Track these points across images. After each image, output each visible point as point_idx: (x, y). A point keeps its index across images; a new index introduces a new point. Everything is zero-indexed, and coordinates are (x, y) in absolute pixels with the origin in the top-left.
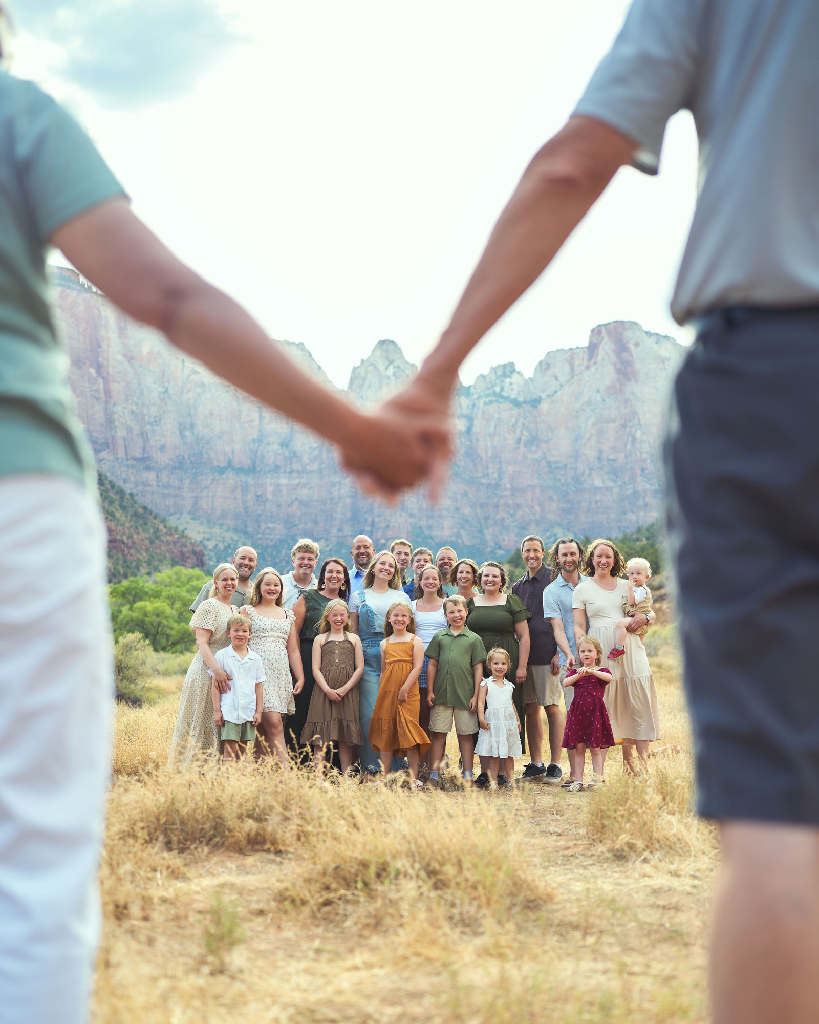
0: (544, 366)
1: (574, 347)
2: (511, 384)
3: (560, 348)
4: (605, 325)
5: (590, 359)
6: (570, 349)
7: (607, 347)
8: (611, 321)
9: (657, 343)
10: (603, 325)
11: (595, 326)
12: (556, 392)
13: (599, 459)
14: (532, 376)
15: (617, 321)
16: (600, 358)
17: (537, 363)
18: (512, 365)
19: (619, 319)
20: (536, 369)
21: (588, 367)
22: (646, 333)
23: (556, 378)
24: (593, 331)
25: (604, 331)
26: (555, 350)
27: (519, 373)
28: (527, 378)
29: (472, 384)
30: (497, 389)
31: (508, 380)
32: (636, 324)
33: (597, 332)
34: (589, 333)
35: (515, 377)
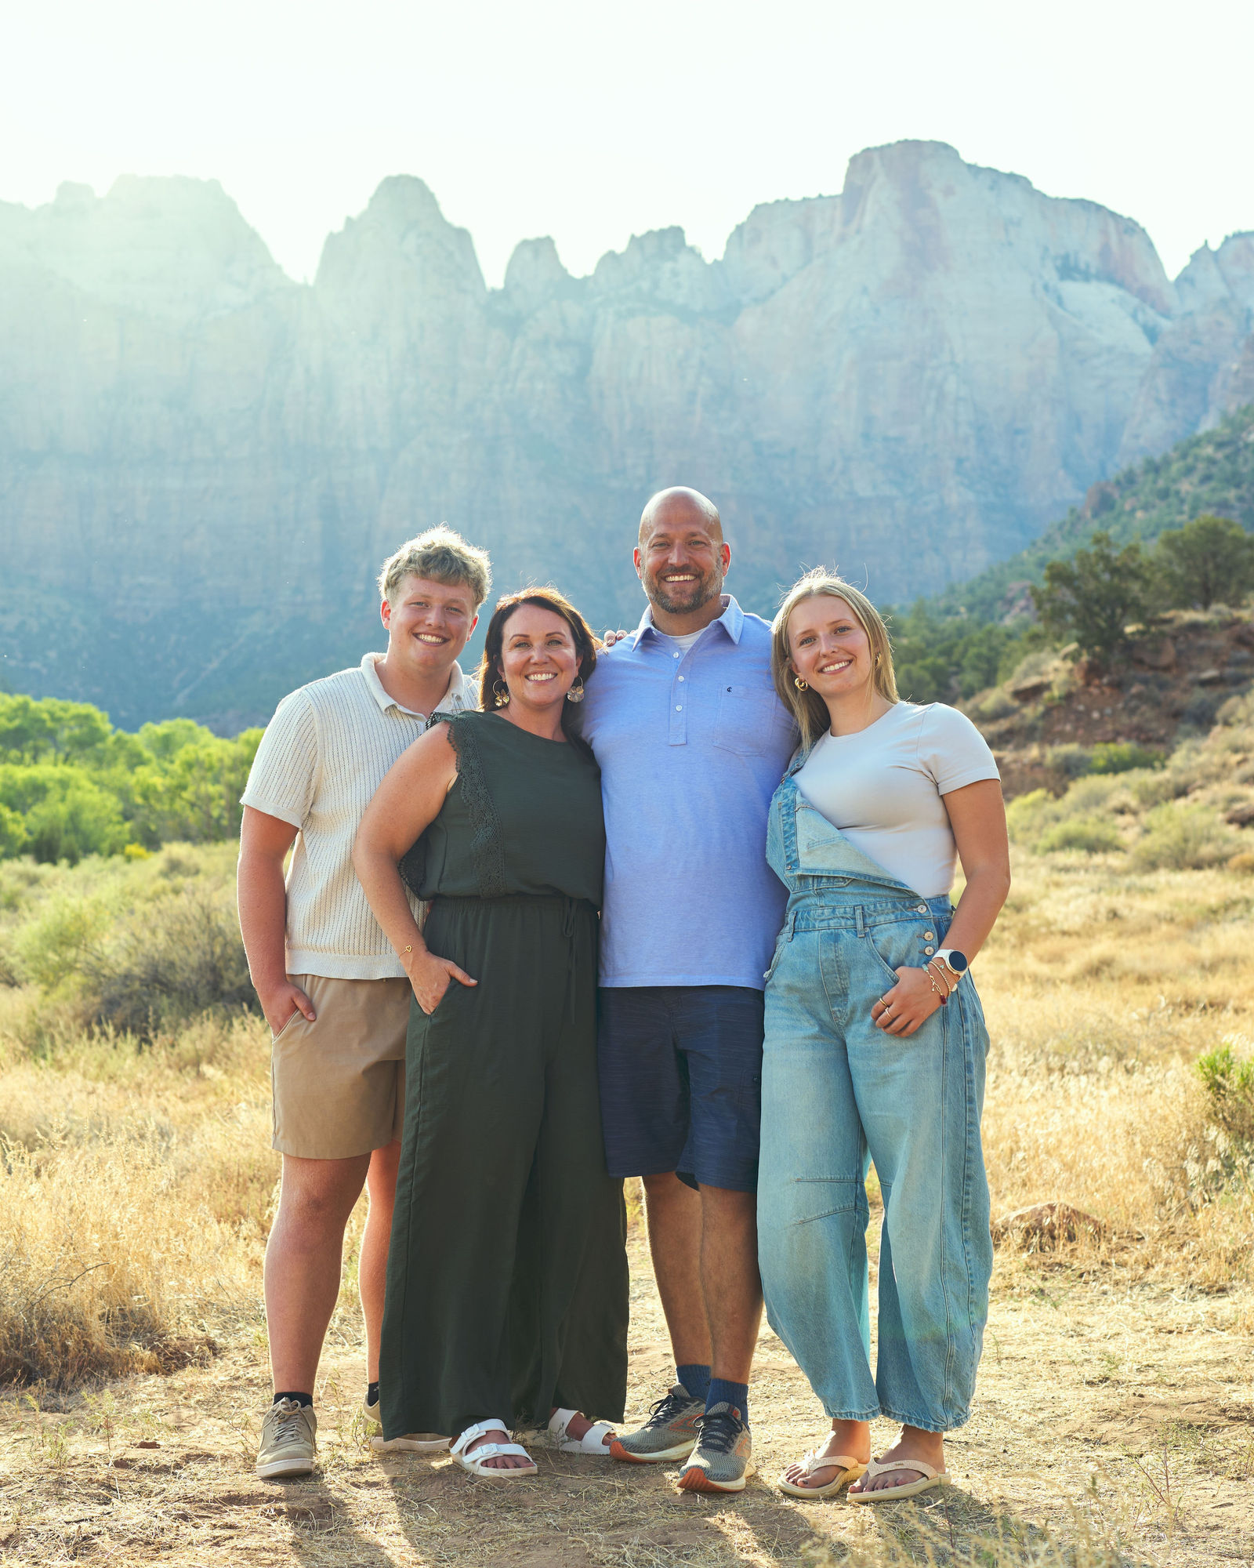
0: (744, 236)
1: (813, 195)
2: (675, 273)
3: (782, 198)
4: (882, 148)
5: (847, 222)
6: (804, 199)
7: (882, 196)
8: (893, 141)
9: (992, 188)
10: (876, 149)
11: (858, 151)
12: (772, 292)
13: (866, 436)
14: (720, 257)
15: (906, 141)
16: (868, 219)
17: (732, 229)
18: (677, 232)
19: (911, 138)
20: (729, 242)
21: (842, 239)
22: (969, 166)
23: (774, 263)
24: (854, 160)
25: (877, 163)
26: (771, 201)
27: (692, 250)
28: (709, 260)
29: (590, 272)
30: (645, 285)
31: (668, 266)
32: (946, 146)
33: (863, 162)
34: (847, 164)
35: (684, 259)
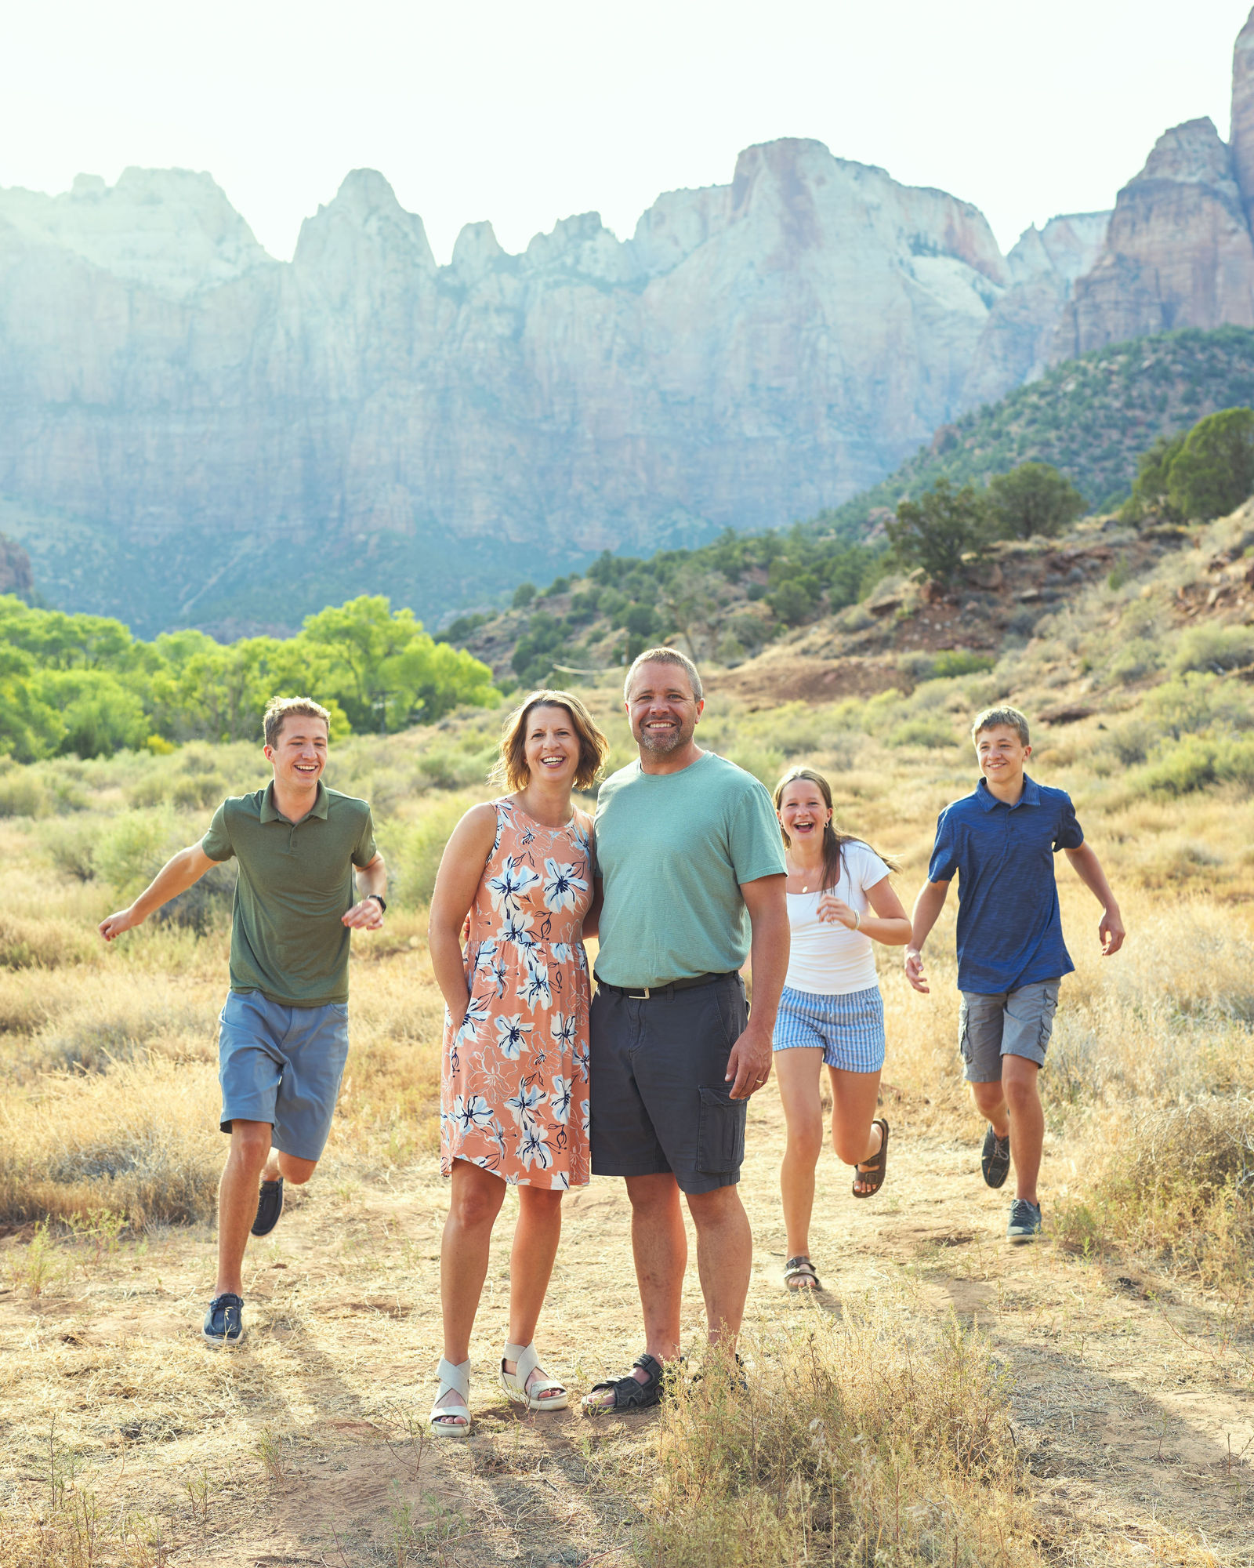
0: (653, 219)
1: (708, 185)
2: (594, 251)
3: (682, 187)
4: (765, 145)
5: (736, 207)
6: (701, 188)
7: (766, 185)
8: (774, 138)
9: (856, 178)
10: (760, 145)
11: (745, 147)
12: (675, 266)
13: (753, 387)
14: (631, 237)
15: (785, 139)
16: (754, 204)
17: (641, 213)
18: (594, 216)
19: (789, 136)
20: (638, 224)
21: (732, 221)
22: (838, 160)
23: (676, 242)
24: (742, 155)
25: (761, 157)
26: (673, 189)
27: (607, 231)
28: (622, 240)
29: (523, 249)
30: (569, 260)
31: (588, 244)
32: (819, 143)
33: (750, 157)
34: (736, 158)
35: (601, 238)
